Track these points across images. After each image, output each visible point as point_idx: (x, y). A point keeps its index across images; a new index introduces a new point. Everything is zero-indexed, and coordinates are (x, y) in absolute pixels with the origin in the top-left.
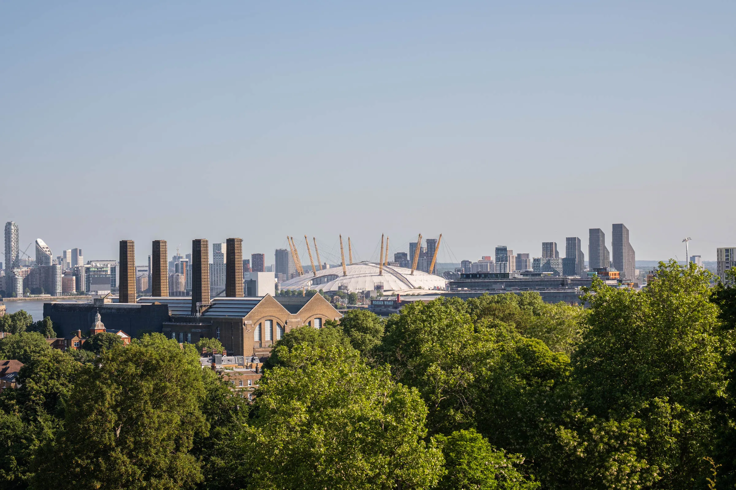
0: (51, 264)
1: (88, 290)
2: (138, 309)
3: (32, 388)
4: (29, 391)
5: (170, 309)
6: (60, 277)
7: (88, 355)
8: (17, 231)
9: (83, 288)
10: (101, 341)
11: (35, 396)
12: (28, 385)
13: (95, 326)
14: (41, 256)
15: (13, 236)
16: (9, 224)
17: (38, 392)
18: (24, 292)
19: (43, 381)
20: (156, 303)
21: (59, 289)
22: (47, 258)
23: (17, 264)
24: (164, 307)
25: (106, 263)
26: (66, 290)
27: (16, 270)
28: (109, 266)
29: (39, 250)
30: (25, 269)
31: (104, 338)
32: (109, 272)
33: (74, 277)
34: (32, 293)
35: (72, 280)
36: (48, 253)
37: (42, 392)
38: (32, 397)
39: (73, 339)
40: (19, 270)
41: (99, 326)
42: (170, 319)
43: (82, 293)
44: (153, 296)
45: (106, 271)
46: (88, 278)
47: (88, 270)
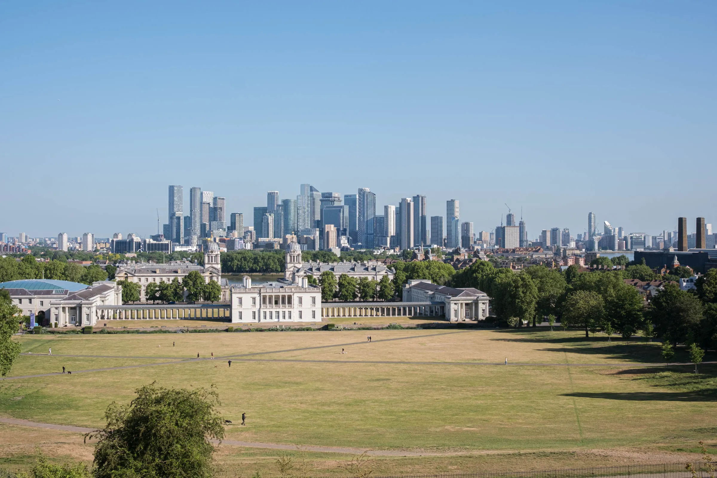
0: (612, 235)
1: (632, 248)
2: (691, 255)
3: (707, 289)
4: (705, 291)
5: (709, 255)
6: (617, 241)
7: (676, 278)
8: (595, 217)
9: (629, 247)
10: (679, 271)
11: (709, 294)
12: (704, 287)
13: (674, 263)
14: (607, 230)
15: (593, 220)
16: (591, 213)
17: (710, 292)
18: (599, 249)
19: (712, 285)
20: (702, 252)
21: (616, 247)
22: (610, 231)
23: (594, 234)
24: (706, 254)
25: (641, 234)
26: (620, 248)
27: (594, 237)
28: (643, 235)
29: (606, 227)
30: (599, 237)
31: (681, 269)
32: (643, 239)
33: (624, 242)
34: (603, 249)
35: (623, 243)
36: (611, 228)
37: (712, 292)
38: (707, 294)
39: (662, 270)
40: (596, 237)
41: (676, 262)
42: (709, 261)
43: (629, 250)
44: (697, 248)
45: (641, 238)
46: (632, 242)
47: (631, 238)
